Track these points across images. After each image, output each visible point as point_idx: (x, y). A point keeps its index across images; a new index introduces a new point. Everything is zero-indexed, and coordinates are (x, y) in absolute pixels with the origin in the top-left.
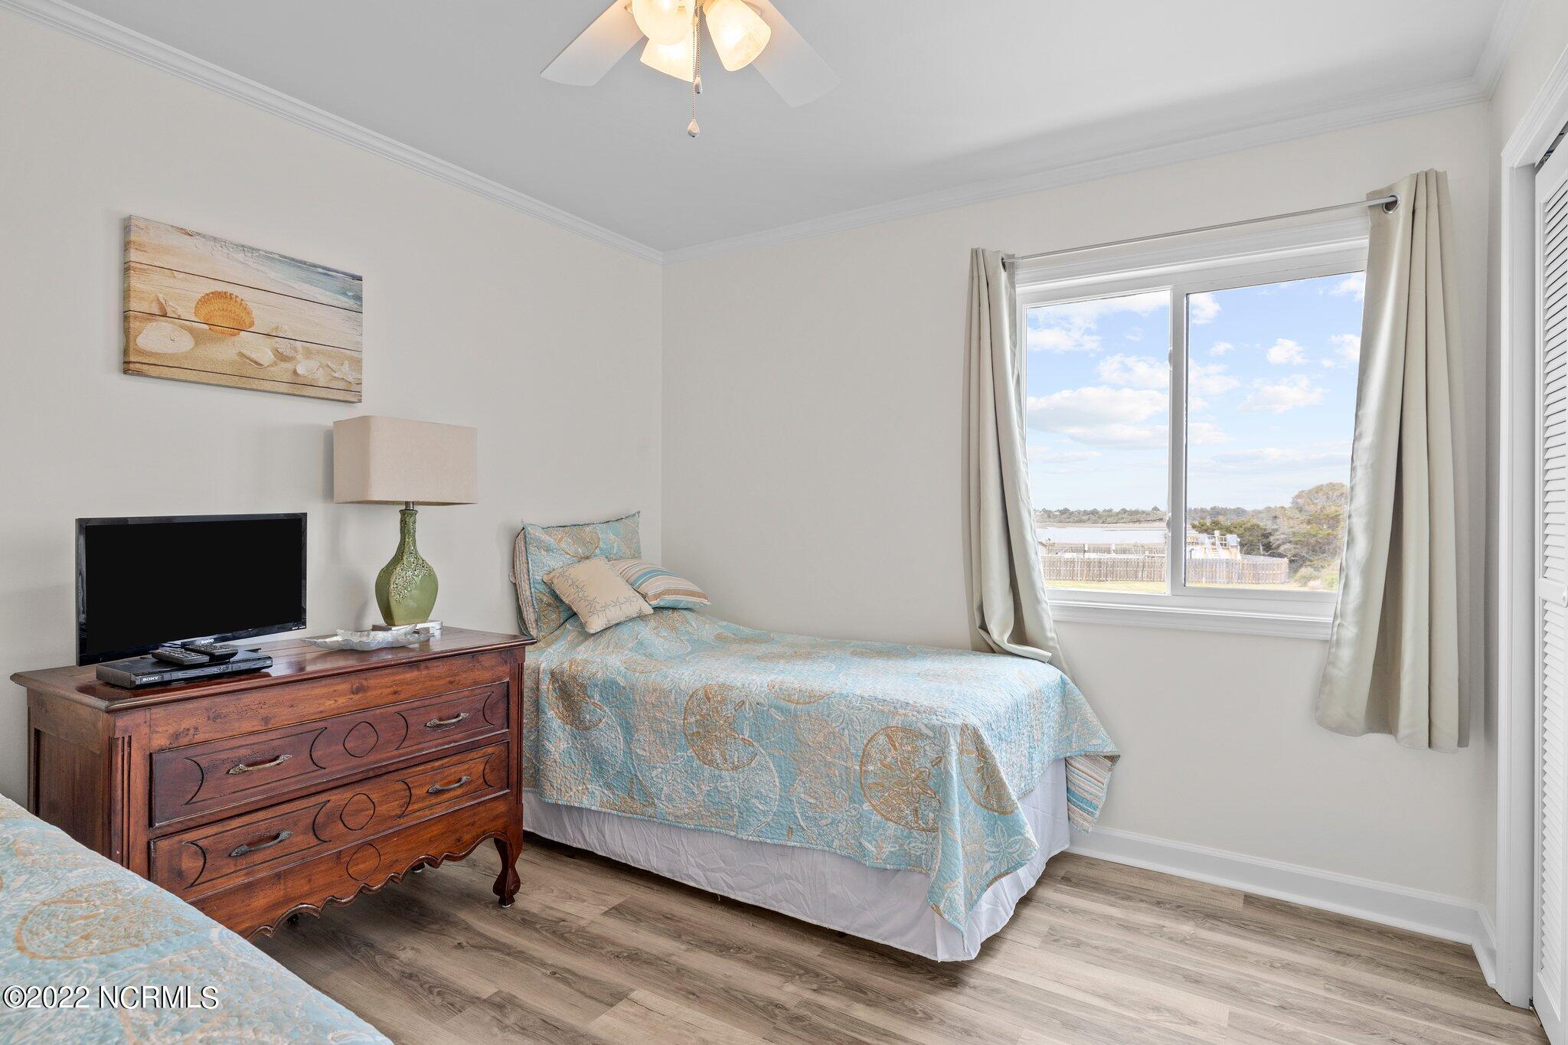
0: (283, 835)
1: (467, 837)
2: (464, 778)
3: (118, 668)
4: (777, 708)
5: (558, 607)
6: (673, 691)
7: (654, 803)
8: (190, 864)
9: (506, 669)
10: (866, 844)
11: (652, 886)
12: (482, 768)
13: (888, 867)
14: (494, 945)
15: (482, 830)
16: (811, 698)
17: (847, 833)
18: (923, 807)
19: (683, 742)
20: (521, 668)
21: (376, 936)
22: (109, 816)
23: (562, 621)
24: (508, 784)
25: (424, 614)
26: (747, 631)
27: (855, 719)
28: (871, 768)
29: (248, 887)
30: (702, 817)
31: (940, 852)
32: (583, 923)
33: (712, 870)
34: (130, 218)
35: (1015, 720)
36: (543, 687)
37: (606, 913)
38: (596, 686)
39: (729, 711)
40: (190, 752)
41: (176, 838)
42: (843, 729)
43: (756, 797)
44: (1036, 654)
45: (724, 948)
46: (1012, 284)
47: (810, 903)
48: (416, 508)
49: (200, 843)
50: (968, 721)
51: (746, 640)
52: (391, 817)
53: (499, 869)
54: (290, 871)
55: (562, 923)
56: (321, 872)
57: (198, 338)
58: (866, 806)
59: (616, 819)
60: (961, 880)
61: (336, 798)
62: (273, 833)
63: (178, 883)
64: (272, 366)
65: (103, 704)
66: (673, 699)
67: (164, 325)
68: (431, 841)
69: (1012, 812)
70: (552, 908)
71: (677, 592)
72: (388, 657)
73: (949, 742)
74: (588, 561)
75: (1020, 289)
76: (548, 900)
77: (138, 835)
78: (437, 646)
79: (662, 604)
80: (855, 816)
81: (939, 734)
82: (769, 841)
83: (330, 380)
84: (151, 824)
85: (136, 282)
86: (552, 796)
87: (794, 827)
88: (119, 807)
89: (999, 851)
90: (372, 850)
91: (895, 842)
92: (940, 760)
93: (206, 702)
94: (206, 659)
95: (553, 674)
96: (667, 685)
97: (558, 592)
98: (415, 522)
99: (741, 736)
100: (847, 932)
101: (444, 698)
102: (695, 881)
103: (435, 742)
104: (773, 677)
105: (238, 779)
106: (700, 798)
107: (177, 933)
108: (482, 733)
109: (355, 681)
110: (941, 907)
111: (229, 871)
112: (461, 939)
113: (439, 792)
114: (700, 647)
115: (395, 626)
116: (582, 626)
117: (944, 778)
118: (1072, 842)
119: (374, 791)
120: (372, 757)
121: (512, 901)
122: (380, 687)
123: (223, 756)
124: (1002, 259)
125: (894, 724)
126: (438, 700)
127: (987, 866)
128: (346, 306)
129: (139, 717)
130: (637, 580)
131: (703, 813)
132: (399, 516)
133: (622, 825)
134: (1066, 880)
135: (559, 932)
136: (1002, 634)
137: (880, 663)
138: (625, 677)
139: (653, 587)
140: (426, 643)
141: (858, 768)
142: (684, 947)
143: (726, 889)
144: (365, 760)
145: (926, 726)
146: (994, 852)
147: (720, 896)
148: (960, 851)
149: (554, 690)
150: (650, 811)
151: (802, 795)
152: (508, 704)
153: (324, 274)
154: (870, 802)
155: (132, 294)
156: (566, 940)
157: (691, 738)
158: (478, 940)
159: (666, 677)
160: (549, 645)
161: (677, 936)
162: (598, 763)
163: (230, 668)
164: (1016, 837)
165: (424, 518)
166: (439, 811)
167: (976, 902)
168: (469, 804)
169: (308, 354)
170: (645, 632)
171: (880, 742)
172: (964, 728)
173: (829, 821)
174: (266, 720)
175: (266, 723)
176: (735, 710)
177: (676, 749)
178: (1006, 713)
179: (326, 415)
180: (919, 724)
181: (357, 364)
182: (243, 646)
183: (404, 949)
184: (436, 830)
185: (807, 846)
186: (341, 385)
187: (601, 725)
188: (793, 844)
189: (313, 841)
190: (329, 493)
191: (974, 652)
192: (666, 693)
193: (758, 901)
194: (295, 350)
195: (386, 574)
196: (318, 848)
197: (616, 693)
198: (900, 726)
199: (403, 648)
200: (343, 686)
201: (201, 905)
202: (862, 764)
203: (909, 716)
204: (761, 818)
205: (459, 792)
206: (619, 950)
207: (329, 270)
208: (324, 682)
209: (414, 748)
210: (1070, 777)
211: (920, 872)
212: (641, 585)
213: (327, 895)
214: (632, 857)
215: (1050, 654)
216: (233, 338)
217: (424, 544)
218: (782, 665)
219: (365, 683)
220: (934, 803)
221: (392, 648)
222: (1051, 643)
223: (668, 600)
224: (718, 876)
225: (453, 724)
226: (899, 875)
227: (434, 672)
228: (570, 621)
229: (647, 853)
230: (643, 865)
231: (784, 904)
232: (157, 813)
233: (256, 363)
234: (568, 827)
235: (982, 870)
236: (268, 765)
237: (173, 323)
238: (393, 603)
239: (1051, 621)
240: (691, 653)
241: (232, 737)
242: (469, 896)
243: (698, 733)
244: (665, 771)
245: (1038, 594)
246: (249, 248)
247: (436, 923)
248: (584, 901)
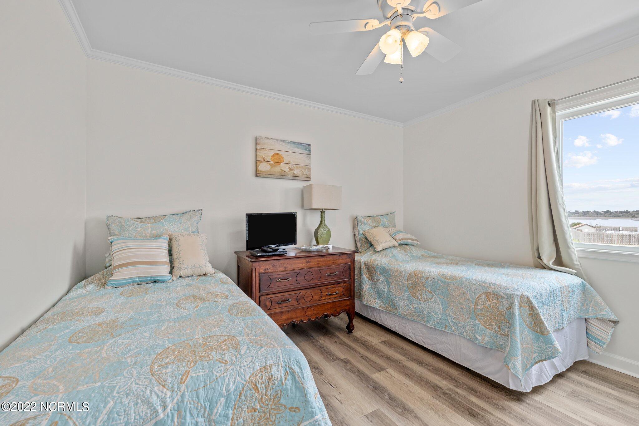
0: (290, 300)
1: (338, 310)
2: (337, 292)
3: (254, 252)
4: (441, 281)
5: (367, 242)
6: (403, 272)
7: (397, 309)
8: (268, 304)
9: (349, 260)
10: (477, 336)
11: (397, 337)
12: (342, 290)
13: (487, 347)
14: (346, 344)
15: (342, 308)
16: (455, 278)
17: (469, 331)
18: (503, 326)
19: (407, 289)
20: (354, 260)
21: (314, 335)
22: (251, 288)
23: (369, 247)
24: (350, 296)
25: (327, 242)
26: (434, 254)
27: (472, 288)
28: (479, 307)
29: (282, 313)
30: (413, 316)
31: (509, 344)
32: (373, 344)
33: (418, 335)
34: (257, 137)
35: (552, 297)
36: (362, 267)
37: (380, 343)
38: (378, 268)
39: (423, 280)
40: (268, 274)
41: (265, 296)
42: (467, 291)
43: (433, 312)
44: (568, 271)
45: (420, 363)
46: (554, 112)
47: (454, 354)
48: (325, 211)
49: (271, 299)
50: (524, 294)
51: (433, 257)
52: (317, 300)
53: (348, 322)
54: (291, 310)
55: (366, 342)
56: (299, 312)
57: (272, 166)
58: (477, 321)
59: (385, 313)
60: (520, 357)
61: (303, 292)
62: (287, 299)
63: (266, 309)
64: (288, 172)
65: (250, 260)
66: (403, 274)
67: (264, 163)
68: (328, 309)
69: (547, 334)
70: (364, 337)
71: (408, 239)
72: (316, 253)
73: (514, 300)
74: (377, 228)
75: (558, 114)
76: (363, 334)
77: (257, 294)
78: (331, 251)
79: (402, 243)
80: (472, 325)
81: (510, 298)
82: (438, 329)
83: (303, 175)
84: (260, 292)
85: (258, 153)
86: (365, 302)
87: (448, 325)
88: (253, 286)
89: (541, 350)
90: (312, 309)
91: (490, 338)
92: (510, 308)
93: (271, 262)
94: (272, 250)
95: (365, 263)
96: (401, 269)
97: (367, 238)
98: (324, 215)
99: (427, 290)
100: (470, 368)
101: (331, 267)
102: (411, 338)
103: (329, 280)
104: (440, 270)
105: (279, 283)
106: (413, 310)
107: (258, 315)
108: (342, 279)
109: (307, 260)
110: (510, 366)
111: (277, 307)
112: (336, 340)
113: (330, 295)
114: (415, 258)
115: (319, 245)
116: (375, 249)
117: (512, 315)
118: (590, 356)
119: (312, 292)
120: (311, 282)
121: (352, 333)
122: (314, 262)
123: (275, 276)
124: (548, 102)
125: (489, 291)
126: (330, 267)
127: (535, 355)
128: (306, 153)
129: (257, 264)
130: (393, 234)
131: (414, 315)
132: (320, 213)
133: (387, 315)
134: (585, 372)
135: (365, 345)
136: (549, 261)
137: (487, 269)
138: (387, 266)
139: (399, 237)
140: (328, 249)
141: (473, 306)
142: (406, 359)
143: (422, 343)
144: (310, 282)
145: (504, 293)
146: (538, 350)
147: (421, 345)
148: (519, 346)
149: (365, 268)
150: (396, 311)
151: (451, 314)
152: (350, 271)
153: (300, 145)
154: (479, 320)
155: (257, 156)
156: (367, 348)
157: (410, 288)
158: (341, 342)
159: (401, 267)
160: (365, 254)
161: (404, 355)
162: (379, 294)
163: (278, 253)
164: (549, 346)
165: (327, 214)
166: (330, 301)
167: (529, 369)
168: (338, 300)
169: (297, 168)
170: (396, 252)
171: (483, 298)
172: (522, 297)
173: (462, 325)
174: (285, 268)
175: (285, 269)
176: (425, 280)
177: (404, 292)
178: (547, 293)
179: (301, 185)
180: (501, 293)
181: (309, 169)
182: (281, 248)
183: (321, 340)
184: (329, 306)
185: (453, 333)
186: (306, 176)
187: (380, 281)
188: (447, 331)
189: (297, 303)
190: (302, 206)
191: (534, 268)
192: (401, 272)
193: (434, 349)
194: (294, 167)
195: (317, 230)
196: (297, 305)
197: (385, 271)
198: (492, 292)
199: (320, 251)
200: (304, 260)
201: (270, 315)
202: (475, 305)
203: (496, 289)
204: (435, 320)
205: (336, 296)
206: (384, 355)
207: (302, 143)
208: (300, 259)
209: (323, 281)
210: (588, 327)
211: (502, 352)
212: (395, 236)
213: (300, 319)
214: (390, 326)
215: (575, 271)
216: (279, 165)
217: (327, 222)
218: (445, 266)
219: (310, 260)
220: (508, 325)
221: (317, 251)
222: (577, 267)
223: (404, 241)
224: (419, 338)
225: (334, 275)
226: (492, 351)
227: (328, 259)
228: (371, 247)
229: (395, 325)
230: (393, 329)
231: (444, 352)
232: (261, 289)
233: (285, 171)
234: (370, 313)
235: (532, 356)
236: (286, 280)
237: (266, 163)
238: (319, 239)
239: (577, 257)
240: (411, 260)
241: (278, 272)
242: (339, 328)
243: (412, 287)
244: (401, 299)
245: (569, 245)
246: (283, 140)
247: (330, 334)
248: (374, 337)
